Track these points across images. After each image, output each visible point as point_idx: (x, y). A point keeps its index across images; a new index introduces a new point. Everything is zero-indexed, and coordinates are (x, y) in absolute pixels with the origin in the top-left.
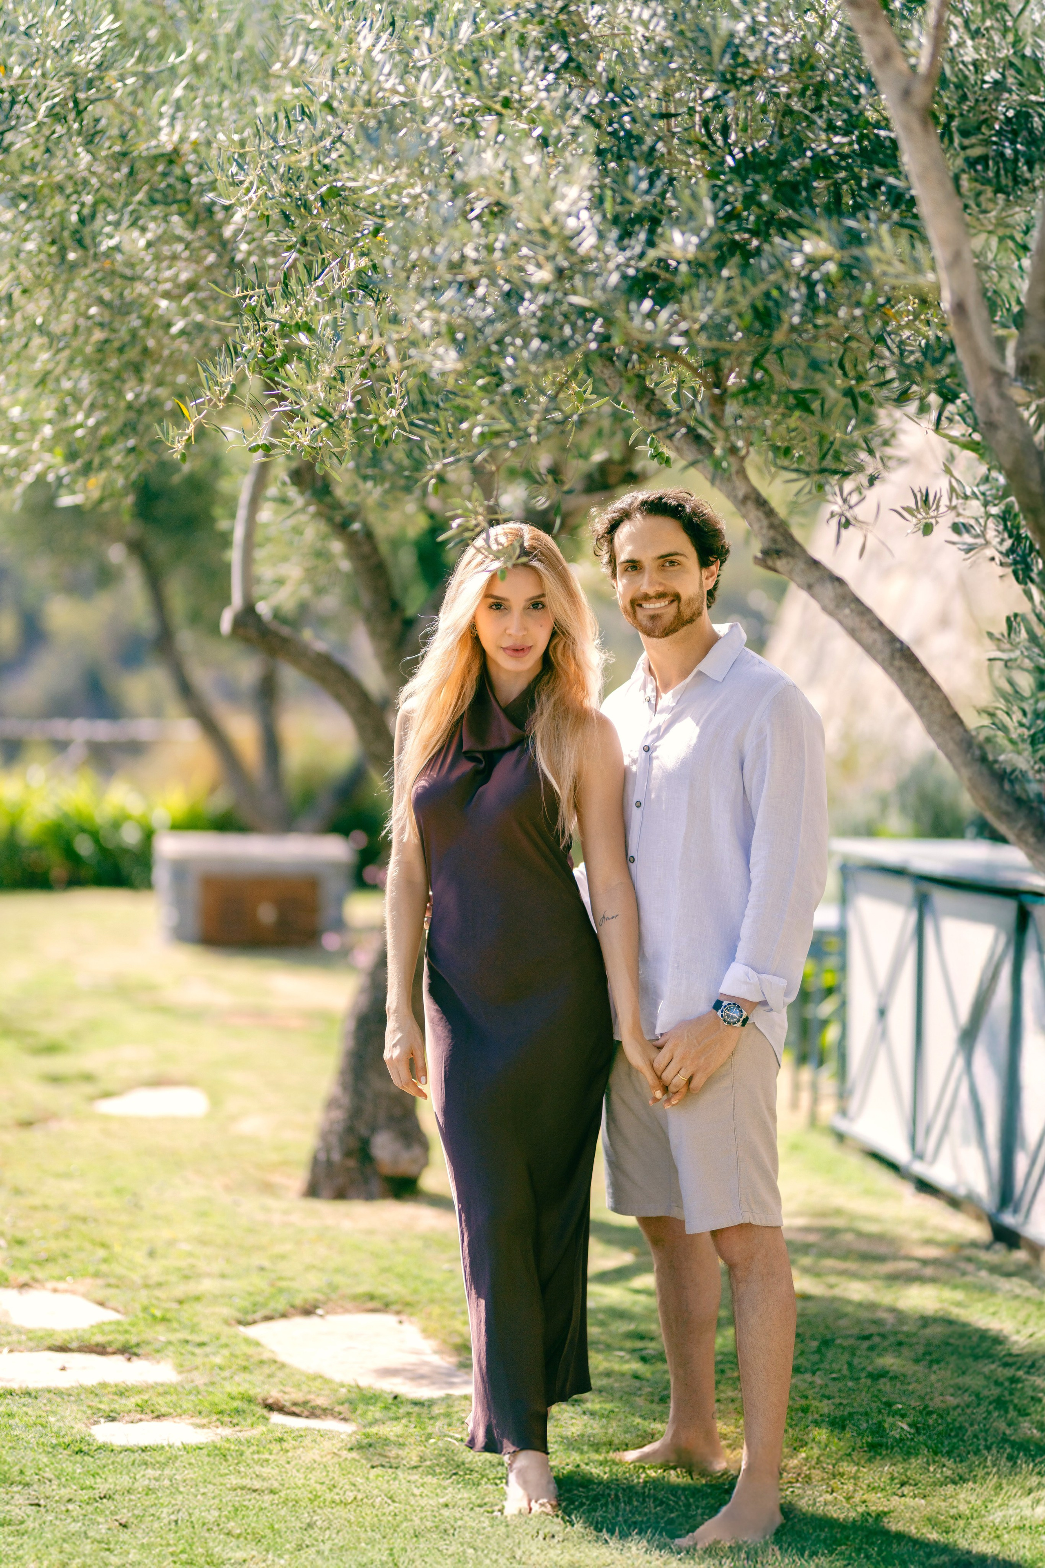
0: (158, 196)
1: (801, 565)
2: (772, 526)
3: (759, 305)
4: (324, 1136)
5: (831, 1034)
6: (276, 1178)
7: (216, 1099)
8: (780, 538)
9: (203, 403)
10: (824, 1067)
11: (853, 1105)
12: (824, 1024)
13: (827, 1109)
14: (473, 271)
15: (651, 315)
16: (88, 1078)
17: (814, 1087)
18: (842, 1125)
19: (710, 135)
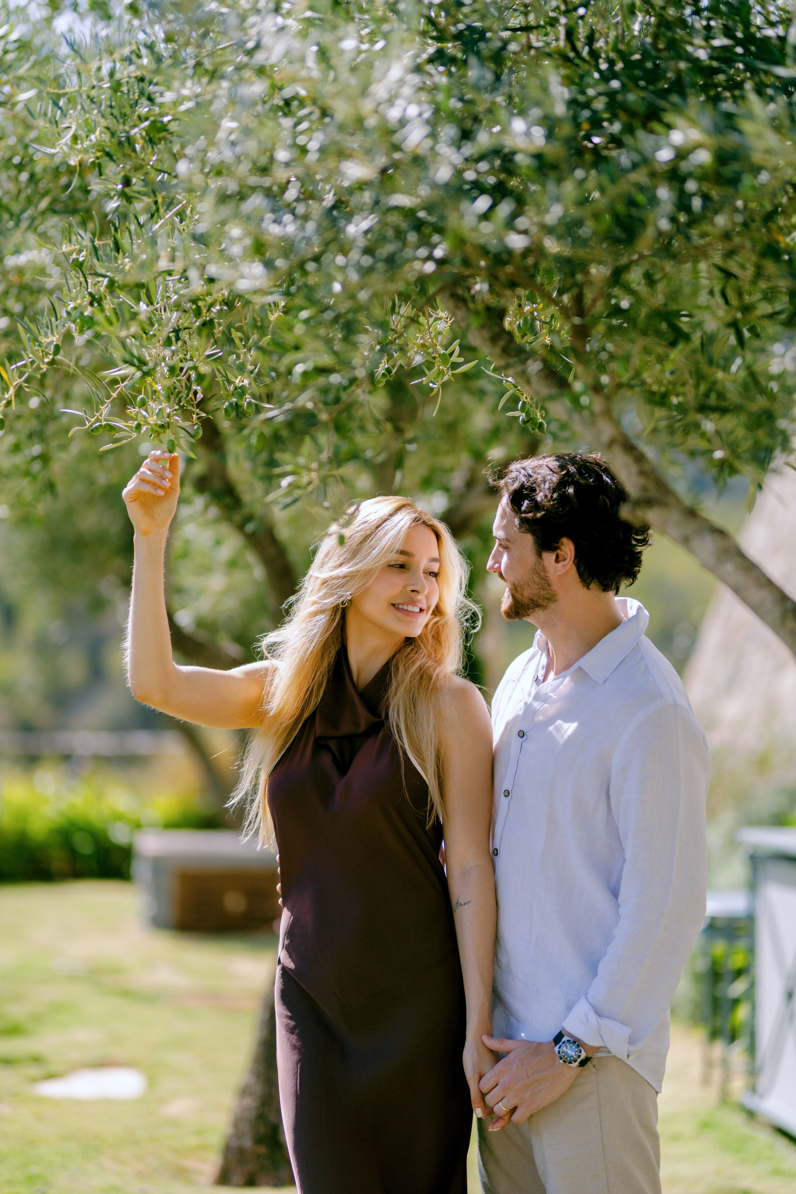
0: (59, 207)
1: (675, 516)
2: (642, 473)
3: (621, 208)
4: (236, 1123)
5: (742, 1013)
6: (190, 1163)
7: (152, 1082)
8: (651, 486)
9: (25, 366)
10: (736, 1042)
11: (763, 1081)
12: (736, 1002)
13: (738, 1084)
14: (281, 174)
15: (486, 216)
16: (37, 1060)
17: (725, 1064)
18: (753, 1103)
19: (574, 49)
